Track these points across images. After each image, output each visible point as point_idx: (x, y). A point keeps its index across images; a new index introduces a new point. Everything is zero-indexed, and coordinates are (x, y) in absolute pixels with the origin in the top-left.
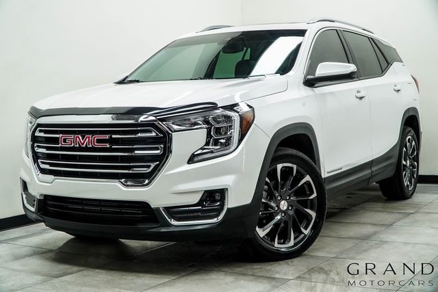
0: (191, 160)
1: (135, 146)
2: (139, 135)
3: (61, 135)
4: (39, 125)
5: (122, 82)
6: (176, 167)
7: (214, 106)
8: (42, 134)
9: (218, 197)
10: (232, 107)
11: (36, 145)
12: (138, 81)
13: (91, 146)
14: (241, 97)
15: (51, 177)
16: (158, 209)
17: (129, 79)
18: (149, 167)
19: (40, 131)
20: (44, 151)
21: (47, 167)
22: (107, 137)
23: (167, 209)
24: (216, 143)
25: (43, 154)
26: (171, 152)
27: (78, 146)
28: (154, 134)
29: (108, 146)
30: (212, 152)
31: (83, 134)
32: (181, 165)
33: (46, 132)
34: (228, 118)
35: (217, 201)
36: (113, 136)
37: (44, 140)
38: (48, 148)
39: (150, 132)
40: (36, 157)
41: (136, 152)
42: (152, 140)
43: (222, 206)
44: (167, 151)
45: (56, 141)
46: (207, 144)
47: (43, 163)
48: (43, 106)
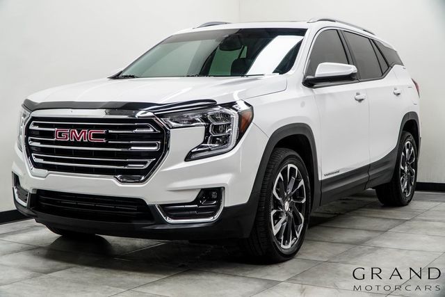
0: (189, 158)
1: (131, 142)
2: (136, 130)
3: (56, 129)
4: (34, 118)
5: (116, 77)
6: (173, 164)
7: (212, 104)
8: (37, 128)
9: (214, 195)
10: (231, 105)
11: (30, 138)
12: (133, 77)
13: (86, 141)
14: (239, 95)
15: (44, 172)
16: (153, 206)
17: (124, 74)
18: (145, 163)
19: (35, 124)
20: (38, 144)
21: (41, 161)
22: (104, 132)
23: (163, 207)
24: (214, 140)
25: (37, 147)
26: (168, 149)
27: (73, 140)
28: (151, 130)
29: (104, 141)
30: (210, 150)
31: (79, 128)
32: (178, 162)
33: (40, 125)
34: (227, 116)
35: (214, 200)
36: (110, 131)
37: (38, 134)
38: (42, 142)
39: (148, 128)
40: (30, 150)
41: (132, 148)
42: (149, 136)
43: (219, 205)
44: (165, 148)
45: (51, 134)
46: (205, 141)
47: (37, 157)
48: (38, 98)
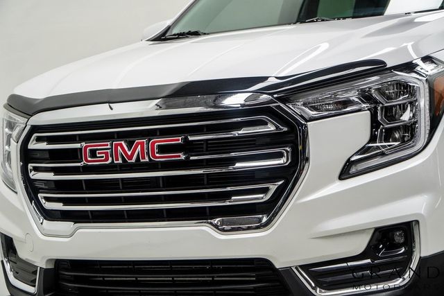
0: (345, 174)
1: (233, 154)
3: (84, 144)
5: (162, 38)
6: (319, 187)
8: (43, 146)
9: (399, 237)
10: (409, 67)
11: (30, 166)
12: (196, 34)
13: (147, 159)
15: (67, 226)
16: (288, 270)
17: (176, 31)
18: (265, 191)
19: (39, 140)
20: (50, 176)
21: (59, 206)
22: (179, 140)
24: (388, 135)
25: (47, 181)
26: (307, 160)
27: (120, 161)
28: (271, 128)
29: (183, 157)
31: (130, 138)
33: (51, 140)
34: (405, 88)
35: (399, 246)
37: (47, 156)
38: (57, 171)
39: (264, 123)
41: (238, 165)
42: (268, 140)
43: (410, 253)
44: (299, 159)
45: (74, 155)
